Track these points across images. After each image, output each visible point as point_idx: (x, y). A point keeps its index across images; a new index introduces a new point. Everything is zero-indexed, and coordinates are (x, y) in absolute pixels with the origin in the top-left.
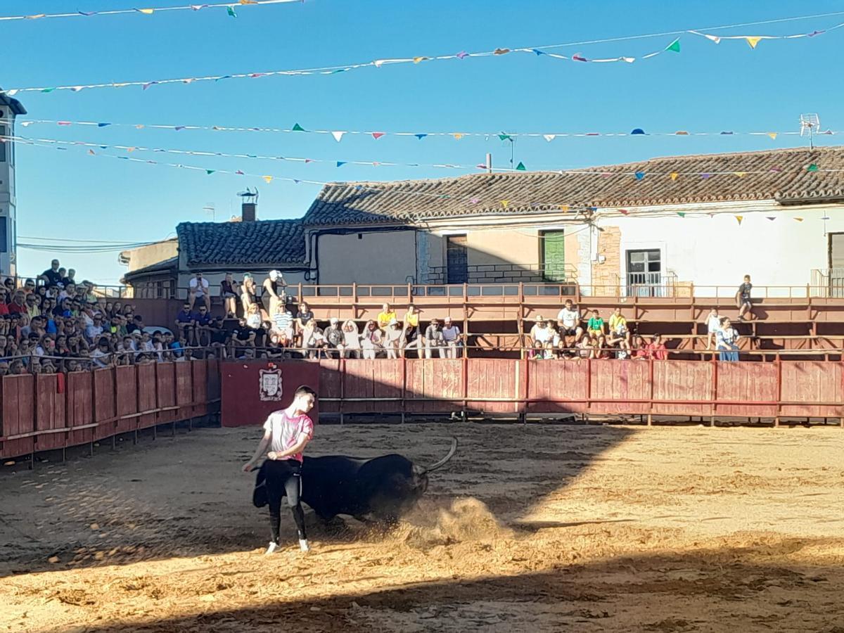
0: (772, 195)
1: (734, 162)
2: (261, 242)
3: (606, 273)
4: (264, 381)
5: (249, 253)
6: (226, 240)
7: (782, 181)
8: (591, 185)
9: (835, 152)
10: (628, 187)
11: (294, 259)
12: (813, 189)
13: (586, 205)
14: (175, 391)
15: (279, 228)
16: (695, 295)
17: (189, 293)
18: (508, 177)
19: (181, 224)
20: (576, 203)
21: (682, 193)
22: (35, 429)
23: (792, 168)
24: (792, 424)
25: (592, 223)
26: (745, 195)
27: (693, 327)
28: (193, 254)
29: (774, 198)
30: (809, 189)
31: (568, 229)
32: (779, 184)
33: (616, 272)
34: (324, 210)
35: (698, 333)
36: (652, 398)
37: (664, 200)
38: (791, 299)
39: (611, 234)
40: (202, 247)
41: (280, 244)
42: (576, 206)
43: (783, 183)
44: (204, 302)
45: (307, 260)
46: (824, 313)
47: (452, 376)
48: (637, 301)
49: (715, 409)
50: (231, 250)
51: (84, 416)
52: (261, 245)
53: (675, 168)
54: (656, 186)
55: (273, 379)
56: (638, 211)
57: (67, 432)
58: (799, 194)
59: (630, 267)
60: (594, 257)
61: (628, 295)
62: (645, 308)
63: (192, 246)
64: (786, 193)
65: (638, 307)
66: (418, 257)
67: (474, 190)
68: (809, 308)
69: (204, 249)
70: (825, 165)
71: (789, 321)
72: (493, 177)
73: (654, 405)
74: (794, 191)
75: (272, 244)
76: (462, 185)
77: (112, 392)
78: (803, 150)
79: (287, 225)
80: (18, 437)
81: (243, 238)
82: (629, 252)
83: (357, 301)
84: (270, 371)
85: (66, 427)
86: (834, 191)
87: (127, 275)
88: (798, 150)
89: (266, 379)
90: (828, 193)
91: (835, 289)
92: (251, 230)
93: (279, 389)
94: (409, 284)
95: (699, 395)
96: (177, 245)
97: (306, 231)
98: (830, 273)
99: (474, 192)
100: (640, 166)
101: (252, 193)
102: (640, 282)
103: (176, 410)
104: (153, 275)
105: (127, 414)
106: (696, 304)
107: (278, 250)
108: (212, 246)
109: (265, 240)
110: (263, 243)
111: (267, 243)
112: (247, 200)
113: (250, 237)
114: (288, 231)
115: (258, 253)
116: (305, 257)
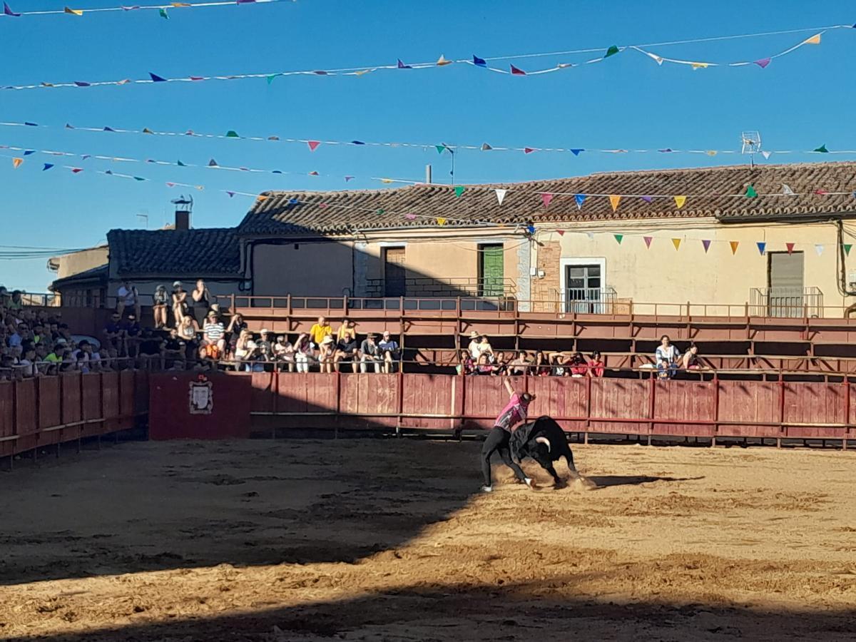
0: (713, 212)
1: (675, 179)
2: (194, 250)
3: (545, 288)
4: (195, 394)
6: (158, 248)
7: (723, 199)
8: (532, 199)
9: (775, 170)
10: (568, 202)
11: (228, 269)
12: (753, 208)
13: (526, 219)
14: (101, 402)
15: (213, 237)
16: (635, 312)
17: (118, 301)
18: (448, 189)
19: (112, 231)
20: (516, 216)
21: (623, 208)
23: (733, 186)
24: (728, 443)
25: (532, 237)
26: (685, 212)
27: (632, 345)
28: (124, 262)
29: (715, 216)
30: (750, 207)
31: (507, 243)
32: (719, 202)
33: (555, 287)
34: (259, 218)
35: (636, 351)
36: (589, 416)
37: (605, 216)
38: (730, 318)
39: (551, 249)
40: (134, 255)
41: (214, 253)
42: (516, 219)
43: (724, 201)
45: (242, 269)
46: (762, 332)
47: (387, 391)
48: (575, 318)
49: (652, 428)
50: (163, 258)
51: (4, 427)
52: (195, 254)
53: (615, 184)
54: (597, 201)
55: (204, 391)
56: (579, 226)
58: (739, 212)
59: (570, 282)
60: (533, 273)
61: (567, 311)
62: (584, 325)
63: (123, 254)
64: (727, 211)
65: (576, 324)
66: (356, 270)
67: (413, 202)
68: (748, 327)
69: (135, 257)
70: (765, 184)
71: (727, 340)
72: (433, 189)
73: (591, 423)
74: (734, 209)
75: (206, 252)
76: (401, 196)
77: (34, 404)
78: (744, 167)
79: (222, 234)
81: (176, 247)
82: (569, 268)
83: (291, 313)
84: (200, 384)
86: (774, 210)
87: (55, 283)
88: (739, 168)
89: (197, 391)
90: (768, 212)
91: (773, 309)
92: (185, 238)
93: (209, 402)
94: (345, 296)
95: (636, 413)
96: (107, 253)
97: (241, 240)
98: (769, 292)
99: (414, 204)
100: (582, 181)
101: (186, 200)
102: (580, 299)
103: (102, 422)
104: (83, 283)
105: (50, 427)
106: (635, 321)
107: (212, 259)
108: (145, 254)
109: (199, 249)
110: (196, 252)
111: (200, 252)
112: (180, 208)
113: (184, 245)
114: (223, 240)
115: (192, 262)
116: (239, 267)
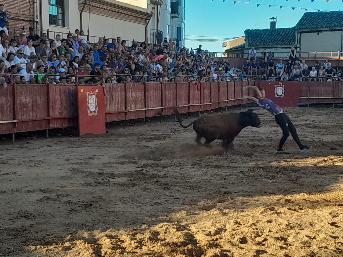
2: (277, 36)
4: (277, 90)
5: (272, 41)
6: (263, 36)
14: (242, 92)
15: (285, 31)
17: (248, 55)
19: (246, 30)
22: (189, 103)
28: (251, 42)
34: (304, 23)
40: (254, 39)
41: (285, 37)
44: (254, 58)
45: (296, 43)
50: (265, 40)
51: (207, 100)
52: (277, 38)
55: (280, 89)
57: (201, 105)
63: (250, 39)
66: (342, 42)
69: (255, 40)
75: (282, 37)
77: (218, 91)
80: (183, 106)
81: (270, 35)
83: (316, 58)
84: (279, 86)
85: (200, 103)
87: (226, 51)
92: (274, 32)
93: (283, 93)
94: (338, 52)
96: (244, 38)
97: (296, 32)
101: (274, 17)
104: (235, 51)
105: (223, 99)
107: (284, 39)
108: (258, 39)
109: (279, 36)
110: (278, 37)
111: (280, 37)
112: (272, 20)
113: (273, 35)
114: (289, 32)
115: (276, 41)
116: (295, 43)
